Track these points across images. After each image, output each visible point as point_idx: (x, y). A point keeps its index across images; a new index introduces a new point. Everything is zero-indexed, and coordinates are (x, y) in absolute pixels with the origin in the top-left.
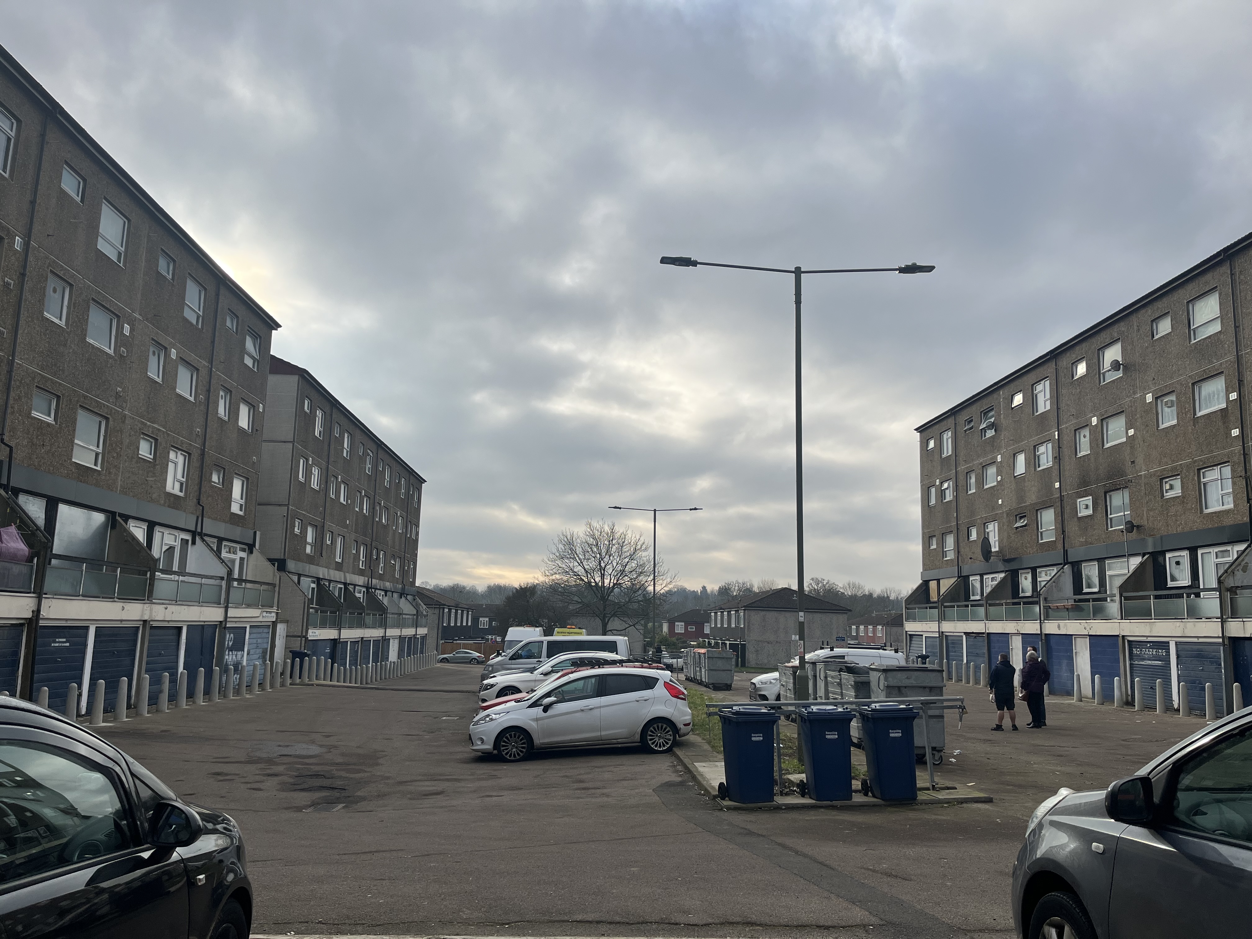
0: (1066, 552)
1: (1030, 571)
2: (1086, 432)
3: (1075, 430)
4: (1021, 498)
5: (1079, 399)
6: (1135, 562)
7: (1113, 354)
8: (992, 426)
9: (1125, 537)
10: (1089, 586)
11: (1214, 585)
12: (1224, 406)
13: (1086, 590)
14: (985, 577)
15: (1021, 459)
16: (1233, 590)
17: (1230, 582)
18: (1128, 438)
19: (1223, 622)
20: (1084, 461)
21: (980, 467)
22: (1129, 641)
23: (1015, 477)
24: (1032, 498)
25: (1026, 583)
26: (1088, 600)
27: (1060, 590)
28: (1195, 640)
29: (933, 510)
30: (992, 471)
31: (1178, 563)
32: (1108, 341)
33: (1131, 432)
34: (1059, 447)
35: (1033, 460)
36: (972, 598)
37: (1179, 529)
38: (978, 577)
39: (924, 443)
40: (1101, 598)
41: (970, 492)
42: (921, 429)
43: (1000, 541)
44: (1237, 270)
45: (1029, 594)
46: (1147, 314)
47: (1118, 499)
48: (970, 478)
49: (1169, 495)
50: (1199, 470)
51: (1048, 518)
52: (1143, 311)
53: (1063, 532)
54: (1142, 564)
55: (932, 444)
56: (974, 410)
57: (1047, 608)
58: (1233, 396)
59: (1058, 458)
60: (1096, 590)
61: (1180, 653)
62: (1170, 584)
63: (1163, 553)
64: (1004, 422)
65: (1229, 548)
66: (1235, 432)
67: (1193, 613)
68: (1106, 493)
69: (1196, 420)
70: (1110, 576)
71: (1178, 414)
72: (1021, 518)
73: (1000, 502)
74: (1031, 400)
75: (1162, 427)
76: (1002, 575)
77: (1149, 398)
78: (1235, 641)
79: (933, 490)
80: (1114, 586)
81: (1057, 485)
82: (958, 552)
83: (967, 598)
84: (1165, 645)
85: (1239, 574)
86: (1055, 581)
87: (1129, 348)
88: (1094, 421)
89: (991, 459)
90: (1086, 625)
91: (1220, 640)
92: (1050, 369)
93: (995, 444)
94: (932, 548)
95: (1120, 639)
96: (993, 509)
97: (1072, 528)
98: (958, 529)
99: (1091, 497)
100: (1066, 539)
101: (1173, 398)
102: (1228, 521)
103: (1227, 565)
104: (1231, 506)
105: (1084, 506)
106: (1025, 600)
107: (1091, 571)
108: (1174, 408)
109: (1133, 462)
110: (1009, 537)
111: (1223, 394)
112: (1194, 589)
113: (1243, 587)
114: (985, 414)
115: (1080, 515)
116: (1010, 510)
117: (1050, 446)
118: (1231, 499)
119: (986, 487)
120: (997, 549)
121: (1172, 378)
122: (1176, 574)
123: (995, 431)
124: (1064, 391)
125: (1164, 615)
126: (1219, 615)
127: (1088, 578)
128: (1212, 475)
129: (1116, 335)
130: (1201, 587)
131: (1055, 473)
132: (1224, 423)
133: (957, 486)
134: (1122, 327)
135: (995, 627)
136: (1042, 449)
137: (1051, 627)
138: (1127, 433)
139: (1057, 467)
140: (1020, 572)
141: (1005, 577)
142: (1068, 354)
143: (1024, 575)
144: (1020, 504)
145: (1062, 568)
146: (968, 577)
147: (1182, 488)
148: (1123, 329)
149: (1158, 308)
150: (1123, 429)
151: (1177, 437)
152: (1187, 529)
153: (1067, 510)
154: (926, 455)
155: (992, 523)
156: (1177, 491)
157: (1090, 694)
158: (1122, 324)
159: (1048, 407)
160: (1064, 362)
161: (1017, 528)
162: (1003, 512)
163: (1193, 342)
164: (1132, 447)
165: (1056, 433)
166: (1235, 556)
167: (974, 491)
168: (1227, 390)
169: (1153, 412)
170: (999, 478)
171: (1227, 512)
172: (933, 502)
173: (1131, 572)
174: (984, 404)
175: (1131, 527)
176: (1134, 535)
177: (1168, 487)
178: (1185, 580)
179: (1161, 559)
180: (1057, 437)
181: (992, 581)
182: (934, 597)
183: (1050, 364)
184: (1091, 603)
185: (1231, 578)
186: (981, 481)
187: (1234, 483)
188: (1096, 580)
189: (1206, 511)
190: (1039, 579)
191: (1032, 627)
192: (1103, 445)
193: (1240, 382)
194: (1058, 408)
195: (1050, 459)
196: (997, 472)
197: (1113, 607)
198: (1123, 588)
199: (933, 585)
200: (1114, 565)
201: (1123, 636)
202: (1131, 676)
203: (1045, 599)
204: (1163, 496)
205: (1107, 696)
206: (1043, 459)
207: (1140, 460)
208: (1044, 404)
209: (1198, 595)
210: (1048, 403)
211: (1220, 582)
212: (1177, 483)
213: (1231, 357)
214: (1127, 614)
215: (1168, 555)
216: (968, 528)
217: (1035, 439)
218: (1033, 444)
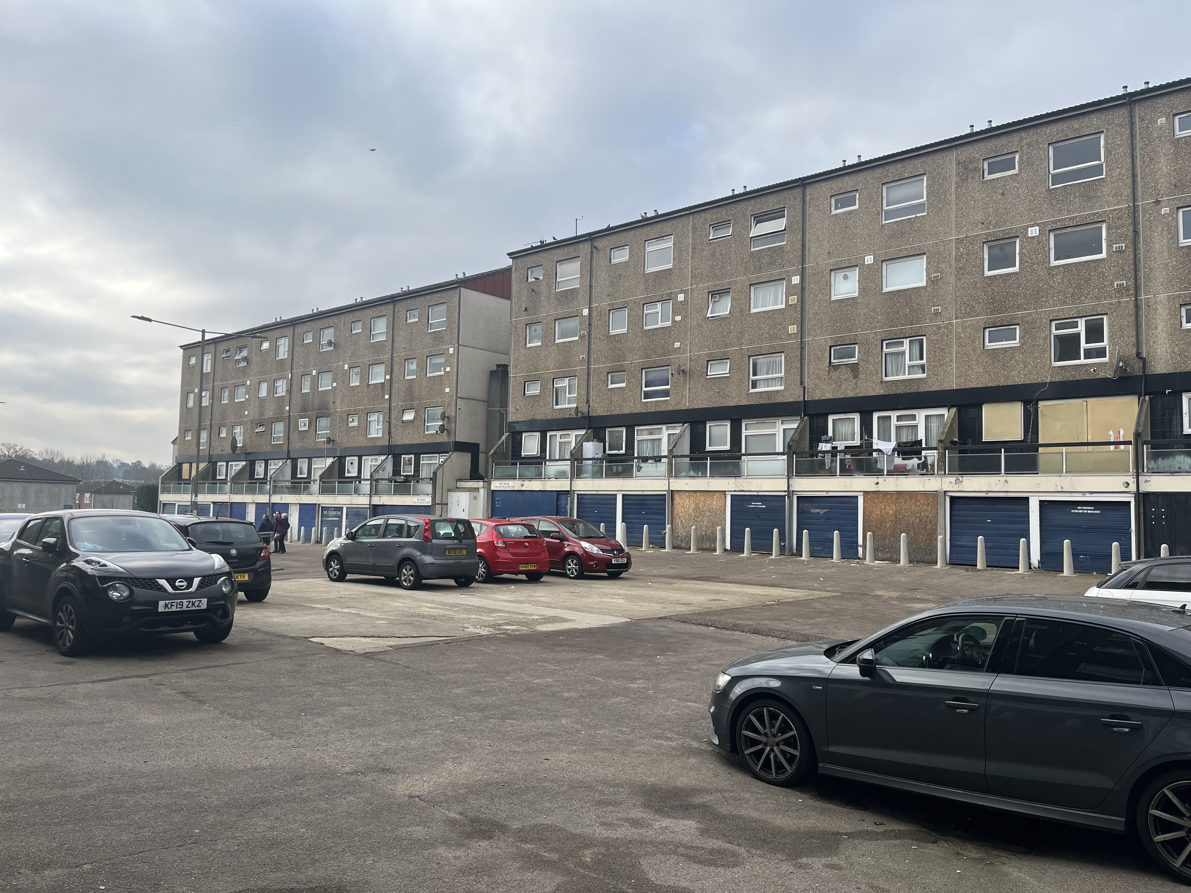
0: (289, 451)
1: (263, 461)
2: (308, 378)
3: (302, 376)
4: (262, 413)
5: (306, 356)
6: (330, 461)
7: (328, 335)
8: (245, 359)
9: (326, 446)
10: (301, 474)
11: (369, 477)
12: (383, 381)
13: (299, 476)
14: (230, 463)
15: (264, 387)
16: (377, 480)
17: (376, 476)
18: (333, 387)
19: (371, 497)
20: (306, 396)
21: (233, 386)
22: (322, 507)
23: (259, 398)
24: (269, 413)
25: (260, 469)
26: (301, 483)
27: (283, 475)
28: (356, 506)
29: (190, 410)
30: (242, 390)
31: (352, 463)
32: (326, 326)
33: (335, 384)
34: (291, 384)
35: (272, 389)
36: (218, 478)
37: (355, 445)
38: (224, 464)
39: (186, 359)
40: (308, 480)
41: (223, 402)
42: (185, 347)
43: (244, 440)
44: (396, 310)
45: (262, 477)
46: (349, 317)
47: (323, 422)
48: (224, 392)
49: (351, 425)
50: (367, 413)
51: (279, 429)
52: (348, 314)
53: (289, 439)
54: (333, 463)
55: (193, 361)
56: (232, 344)
57: (275, 487)
58: (388, 377)
59: (289, 391)
60: (305, 476)
61: (349, 513)
62: (347, 475)
63: (345, 457)
64: (255, 359)
65: (377, 457)
66: (387, 397)
67: (357, 491)
68: (317, 418)
69: (369, 385)
70: (314, 468)
71: (360, 380)
72: (260, 426)
73: (246, 413)
74: (275, 348)
75: (351, 385)
76: (244, 463)
77: (346, 367)
78: (375, 506)
79: (192, 396)
80: (316, 475)
81: (287, 408)
82: (210, 444)
83: (214, 477)
84: (340, 509)
85: (381, 472)
86: (281, 470)
87: (338, 333)
88: (314, 373)
89: (242, 382)
90: (298, 498)
91: (368, 506)
92: (289, 331)
93: (246, 372)
94: (187, 439)
95: (317, 506)
96: (241, 417)
97: (294, 436)
98: (211, 427)
99: (307, 419)
100: (290, 443)
101: (358, 369)
102: (379, 443)
103: (376, 467)
104: (381, 435)
105: (303, 424)
106: (260, 481)
107: (303, 464)
108: (359, 376)
109: (334, 402)
110: (251, 438)
111: (383, 374)
112: (358, 478)
113: (382, 479)
114: (239, 349)
115: (300, 429)
116: (253, 420)
117: (285, 381)
118: (381, 432)
119: (236, 401)
120: (241, 445)
121: (359, 359)
122: (350, 470)
123: (247, 363)
124: (297, 349)
125: (342, 492)
126: (369, 493)
127: (301, 468)
128: (374, 418)
129: (331, 323)
130: (362, 478)
131: (287, 400)
132: (382, 391)
133: (213, 396)
134: (335, 320)
135: (237, 498)
136: (279, 383)
137: (276, 499)
138: (332, 385)
139: (288, 396)
140: (257, 462)
141: (246, 465)
142: (302, 326)
143: (259, 464)
144: (262, 416)
145: (286, 462)
146: (216, 463)
147: (358, 421)
148: (336, 321)
149: (356, 316)
150: (330, 381)
151: (359, 392)
152: (358, 445)
153: (292, 425)
154: (187, 369)
155: (239, 427)
156: (355, 424)
157: (296, 539)
158: (336, 318)
159: (286, 357)
160: (299, 329)
161: (257, 432)
162: (248, 421)
163: (372, 341)
164: (334, 394)
165: (290, 375)
166: (380, 462)
167: (227, 402)
168: (385, 373)
169: (346, 375)
170: (247, 397)
171: (379, 438)
172: (191, 404)
173: (327, 466)
174: (241, 342)
175: (329, 441)
176: (330, 446)
177: (351, 420)
178: (355, 474)
179: (343, 460)
180: (290, 377)
181: (237, 466)
182: (185, 475)
183: (289, 328)
184: (302, 485)
185: (377, 474)
186: (232, 397)
187: (383, 424)
188: (305, 470)
189: (369, 436)
190: (269, 467)
191: (263, 499)
192: (318, 389)
193: (392, 370)
194: (293, 359)
195: (285, 390)
196: (246, 392)
197: (315, 487)
198: (321, 477)
199: (186, 467)
200: (317, 462)
201: (319, 504)
202: (321, 526)
203: (274, 481)
204: (348, 425)
205: (307, 539)
206: (279, 390)
207: (338, 402)
208: (283, 353)
209: (360, 482)
210: (286, 353)
211: (371, 476)
212: (356, 419)
213: (388, 356)
214: (324, 491)
215: (347, 459)
216: (219, 428)
217: (274, 375)
218: (273, 378)
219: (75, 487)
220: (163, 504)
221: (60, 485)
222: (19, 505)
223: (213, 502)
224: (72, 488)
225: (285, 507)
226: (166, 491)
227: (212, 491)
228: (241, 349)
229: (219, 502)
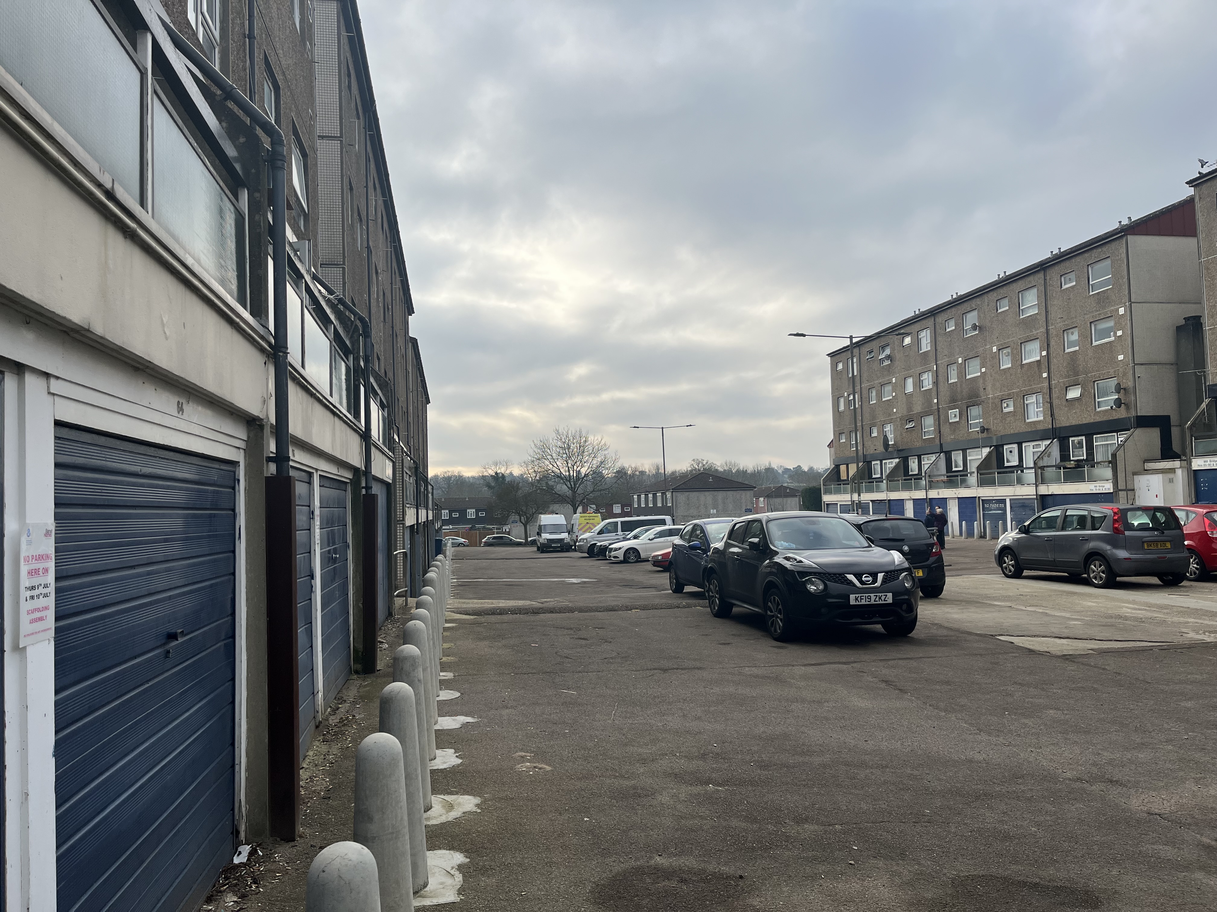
0: (941, 445)
1: (916, 457)
2: (955, 367)
3: (948, 365)
4: (910, 409)
5: (950, 345)
6: (986, 451)
7: (972, 318)
8: (888, 357)
9: (980, 436)
10: (956, 467)
11: (1032, 465)
12: (1038, 358)
13: (954, 469)
14: (884, 462)
15: (910, 381)
16: (1042, 468)
17: (1041, 464)
18: (982, 373)
19: (1037, 486)
20: (953, 386)
21: (879, 385)
22: (982, 500)
23: (905, 394)
24: (918, 408)
25: (913, 465)
26: (957, 476)
27: (938, 470)
28: (1021, 497)
29: (842, 414)
30: (888, 388)
31: (1011, 452)
32: (969, 309)
33: (983, 370)
34: (937, 376)
35: (918, 384)
36: (874, 476)
37: (1012, 432)
38: (878, 462)
39: (834, 366)
40: (964, 473)
41: (871, 403)
42: (832, 355)
43: (895, 438)
44: (1048, 278)
45: (916, 472)
46: (993, 296)
47: (975, 411)
48: (872, 392)
49: (1005, 410)
50: (1024, 396)
51: (929, 422)
52: (991, 293)
53: (940, 432)
54: (989, 452)
55: (840, 366)
56: (875, 345)
57: (931, 482)
58: (1044, 353)
59: (936, 383)
60: (961, 469)
61: (1012, 505)
62: (1006, 464)
63: (1002, 446)
64: (898, 356)
65: (1040, 443)
66: (1045, 375)
67: (1020, 482)
68: (967, 407)
69: (1022, 366)
70: (970, 460)
71: (1012, 361)
72: (910, 422)
73: (895, 410)
74: (917, 342)
75: (1002, 368)
76: (897, 460)
77: (995, 349)
78: (1043, 497)
79: (842, 400)
80: (973, 467)
81: (935, 401)
82: (863, 445)
83: (870, 476)
84: (1003, 501)
85: (1045, 458)
86: (935, 464)
87: (982, 315)
88: (960, 360)
89: (888, 380)
90: (956, 491)
91: (1035, 497)
92: (930, 322)
93: (891, 370)
94: (841, 441)
95: (977, 499)
96: (890, 415)
97: (945, 429)
98: (862, 428)
99: (958, 410)
100: (942, 436)
101: (1009, 350)
102: (1040, 427)
103: (1039, 454)
104: (1042, 418)
105: (953, 416)
106: (915, 477)
107: (957, 457)
108: (1010, 357)
109: (984, 389)
110: (901, 434)
111: (1038, 351)
112: (1020, 466)
113: (1048, 467)
114: (882, 348)
115: (950, 421)
116: (902, 416)
117: (930, 374)
118: (1042, 415)
119: (884, 400)
120: (893, 443)
121: (1008, 338)
122: (1010, 459)
123: (891, 361)
124: (939, 339)
125: (1003, 483)
126: (1034, 483)
127: (956, 461)
128: (1031, 400)
129: (974, 306)
130: (1024, 467)
131: (934, 393)
132: (1038, 369)
133: (861, 398)
134: (978, 301)
135: (894, 496)
136: (925, 376)
137: (933, 494)
138: (981, 370)
139: (935, 389)
140: (910, 458)
141: (899, 462)
142: (943, 314)
143: (912, 460)
144: (910, 412)
145: (939, 455)
146: (871, 462)
147: (1014, 406)
148: (978, 303)
149: (1001, 293)
150: (979, 367)
151: (1011, 375)
152: (1016, 431)
153: (942, 417)
154: (836, 375)
155: (889, 425)
156: (1011, 409)
157: (958, 534)
158: (978, 299)
159: (929, 349)
160: (940, 319)
161: (907, 429)
162: (897, 418)
163: (1021, 317)
164: (984, 380)
165: (935, 366)
166: (1044, 448)
167: (875, 402)
168: (1040, 349)
169: (996, 358)
170: (894, 394)
171: (1039, 422)
172: (842, 408)
173: (984, 457)
174: (882, 341)
175: (983, 430)
176: (985, 435)
177: (1005, 405)
178: (1016, 463)
179: (1001, 449)
180: (935, 369)
181: (891, 464)
182: (843, 476)
183: (929, 319)
184: (959, 478)
185: (1041, 461)
186: (880, 396)
187: (1044, 405)
188: (961, 463)
189: (1028, 421)
190: (923, 463)
191: (920, 494)
192: (966, 377)
193: (1048, 345)
194: (936, 350)
195: (931, 383)
196: (893, 389)
197: (973, 479)
198: (979, 468)
199: (843, 468)
200: (972, 453)
201: (979, 497)
202: (984, 520)
203: (929, 476)
204: (1002, 411)
205: (970, 534)
206: (925, 383)
207: (989, 388)
208: (926, 345)
209: (1022, 471)
210: (929, 345)
211: (1035, 463)
212: (1011, 403)
213: (1043, 330)
214: (982, 483)
215: (1005, 447)
216: (870, 428)
217: (919, 369)
218: (918, 372)
219: (752, 492)
220: (827, 504)
221: (741, 492)
222: (712, 511)
223: (871, 501)
224: (749, 494)
225: (943, 502)
226: (828, 492)
227: (870, 490)
228: (883, 348)
229: (878, 500)
